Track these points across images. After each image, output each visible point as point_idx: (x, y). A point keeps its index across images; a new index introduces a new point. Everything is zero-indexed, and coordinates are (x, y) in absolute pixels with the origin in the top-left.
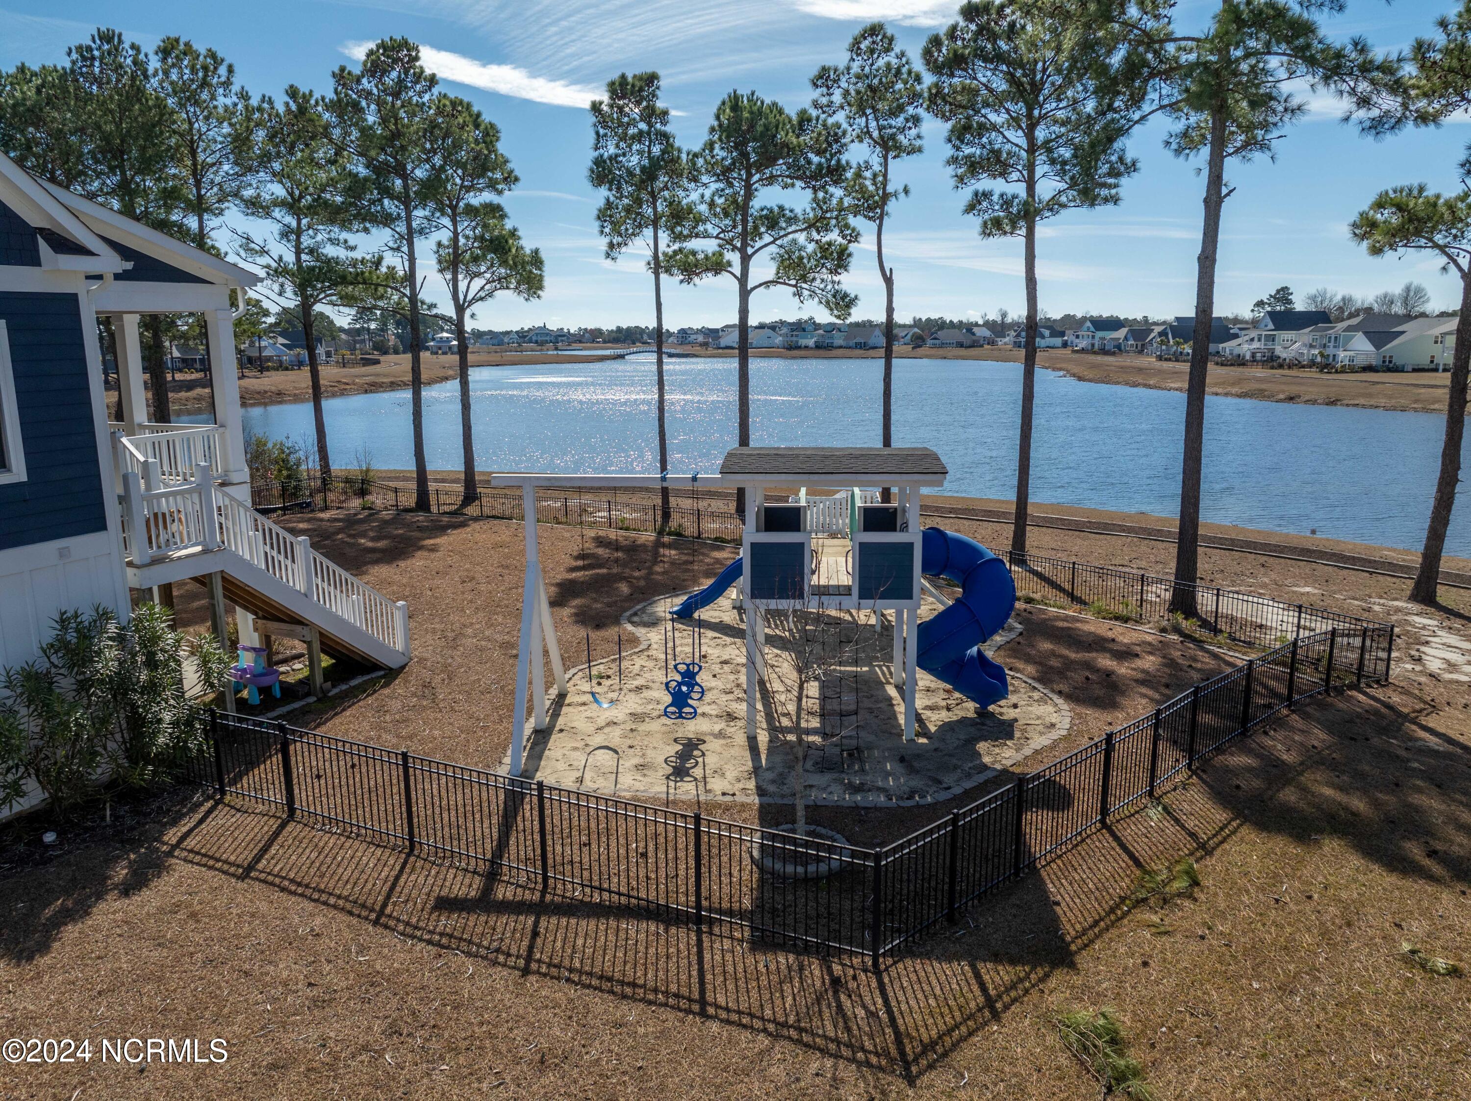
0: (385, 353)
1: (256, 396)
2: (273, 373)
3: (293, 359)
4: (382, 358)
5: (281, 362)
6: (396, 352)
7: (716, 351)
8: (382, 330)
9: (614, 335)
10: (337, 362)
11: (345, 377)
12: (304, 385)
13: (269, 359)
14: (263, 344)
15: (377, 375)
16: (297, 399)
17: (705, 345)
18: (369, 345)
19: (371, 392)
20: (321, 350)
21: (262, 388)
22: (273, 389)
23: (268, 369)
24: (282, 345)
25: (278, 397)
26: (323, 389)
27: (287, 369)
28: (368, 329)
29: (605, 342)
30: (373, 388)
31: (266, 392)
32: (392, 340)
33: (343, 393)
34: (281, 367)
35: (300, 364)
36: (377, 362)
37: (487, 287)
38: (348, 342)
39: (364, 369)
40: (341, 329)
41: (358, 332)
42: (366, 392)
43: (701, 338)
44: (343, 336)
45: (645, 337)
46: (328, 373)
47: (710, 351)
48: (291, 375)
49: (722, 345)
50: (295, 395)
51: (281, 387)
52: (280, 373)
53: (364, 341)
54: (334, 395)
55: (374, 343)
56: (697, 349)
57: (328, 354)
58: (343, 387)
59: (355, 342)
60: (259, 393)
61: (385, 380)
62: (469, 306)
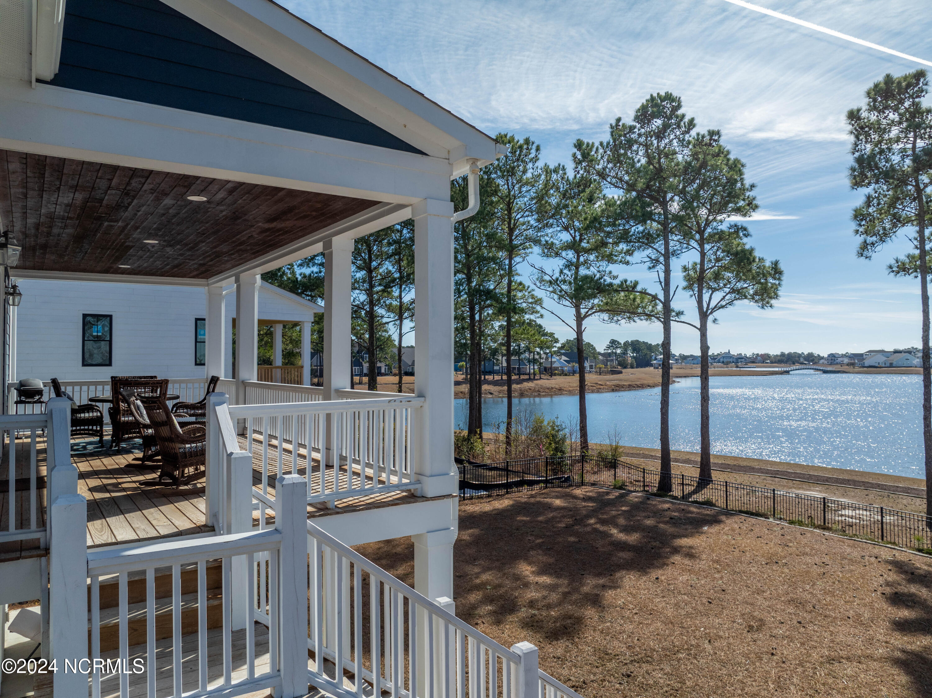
0: (625, 367)
1: (547, 390)
2: (558, 377)
3: (570, 369)
4: (624, 370)
5: (563, 370)
6: (632, 367)
7: (862, 369)
8: (624, 354)
9: (779, 358)
10: (596, 372)
11: (600, 381)
12: (575, 385)
13: (556, 369)
14: (553, 360)
15: (621, 380)
16: (571, 393)
17: (853, 364)
18: (615, 363)
19: (616, 391)
20: (587, 364)
21: (551, 386)
22: (557, 386)
23: (555, 375)
24: (564, 360)
25: (560, 391)
26: (587, 387)
27: (566, 375)
28: (616, 353)
29: (772, 362)
30: (617, 388)
31: (552, 388)
32: (630, 360)
33: (599, 391)
34: (563, 374)
35: (574, 373)
36: (621, 372)
37: (727, 297)
38: (602, 360)
39: (612, 376)
40: (599, 354)
41: (609, 355)
42: (613, 390)
43: (846, 361)
44: (600, 357)
45: (802, 360)
46: (590, 378)
47: (857, 369)
48: (569, 379)
49: (866, 365)
50: (569, 391)
51: (561, 385)
52: (562, 377)
53: (612, 360)
54: (593, 392)
55: (619, 361)
56: (845, 368)
57: (591, 367)
58: (599, 387)
59: (607, 361)
60: (548, 389)
61: (625, 383)
62: (711, 313)
